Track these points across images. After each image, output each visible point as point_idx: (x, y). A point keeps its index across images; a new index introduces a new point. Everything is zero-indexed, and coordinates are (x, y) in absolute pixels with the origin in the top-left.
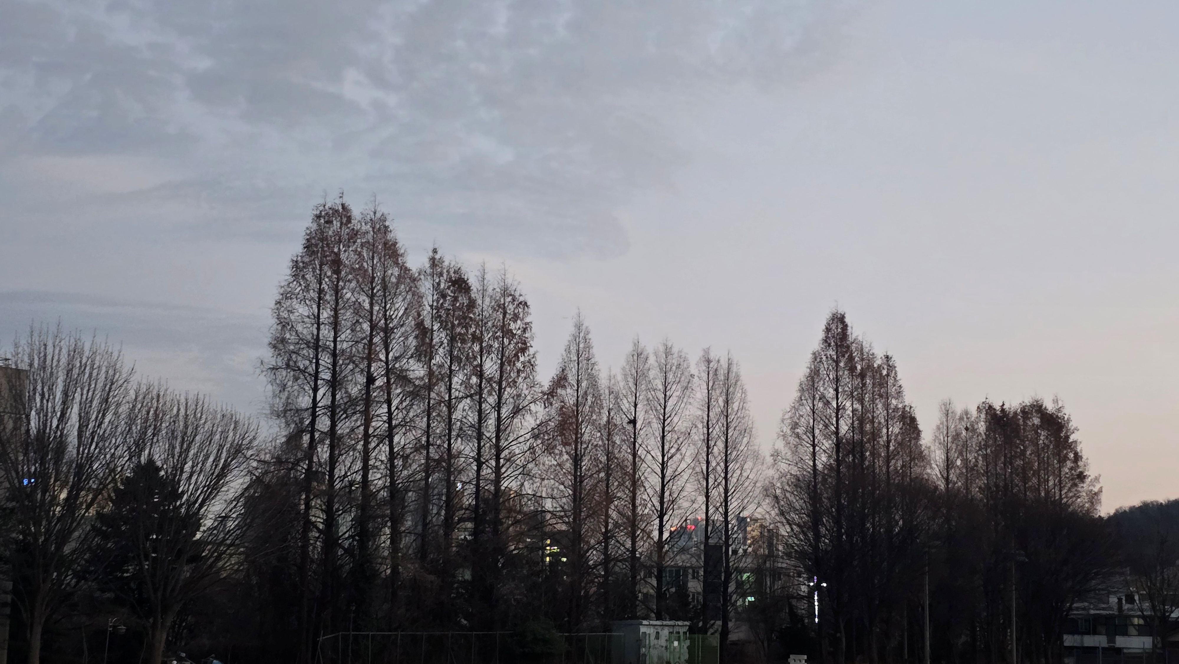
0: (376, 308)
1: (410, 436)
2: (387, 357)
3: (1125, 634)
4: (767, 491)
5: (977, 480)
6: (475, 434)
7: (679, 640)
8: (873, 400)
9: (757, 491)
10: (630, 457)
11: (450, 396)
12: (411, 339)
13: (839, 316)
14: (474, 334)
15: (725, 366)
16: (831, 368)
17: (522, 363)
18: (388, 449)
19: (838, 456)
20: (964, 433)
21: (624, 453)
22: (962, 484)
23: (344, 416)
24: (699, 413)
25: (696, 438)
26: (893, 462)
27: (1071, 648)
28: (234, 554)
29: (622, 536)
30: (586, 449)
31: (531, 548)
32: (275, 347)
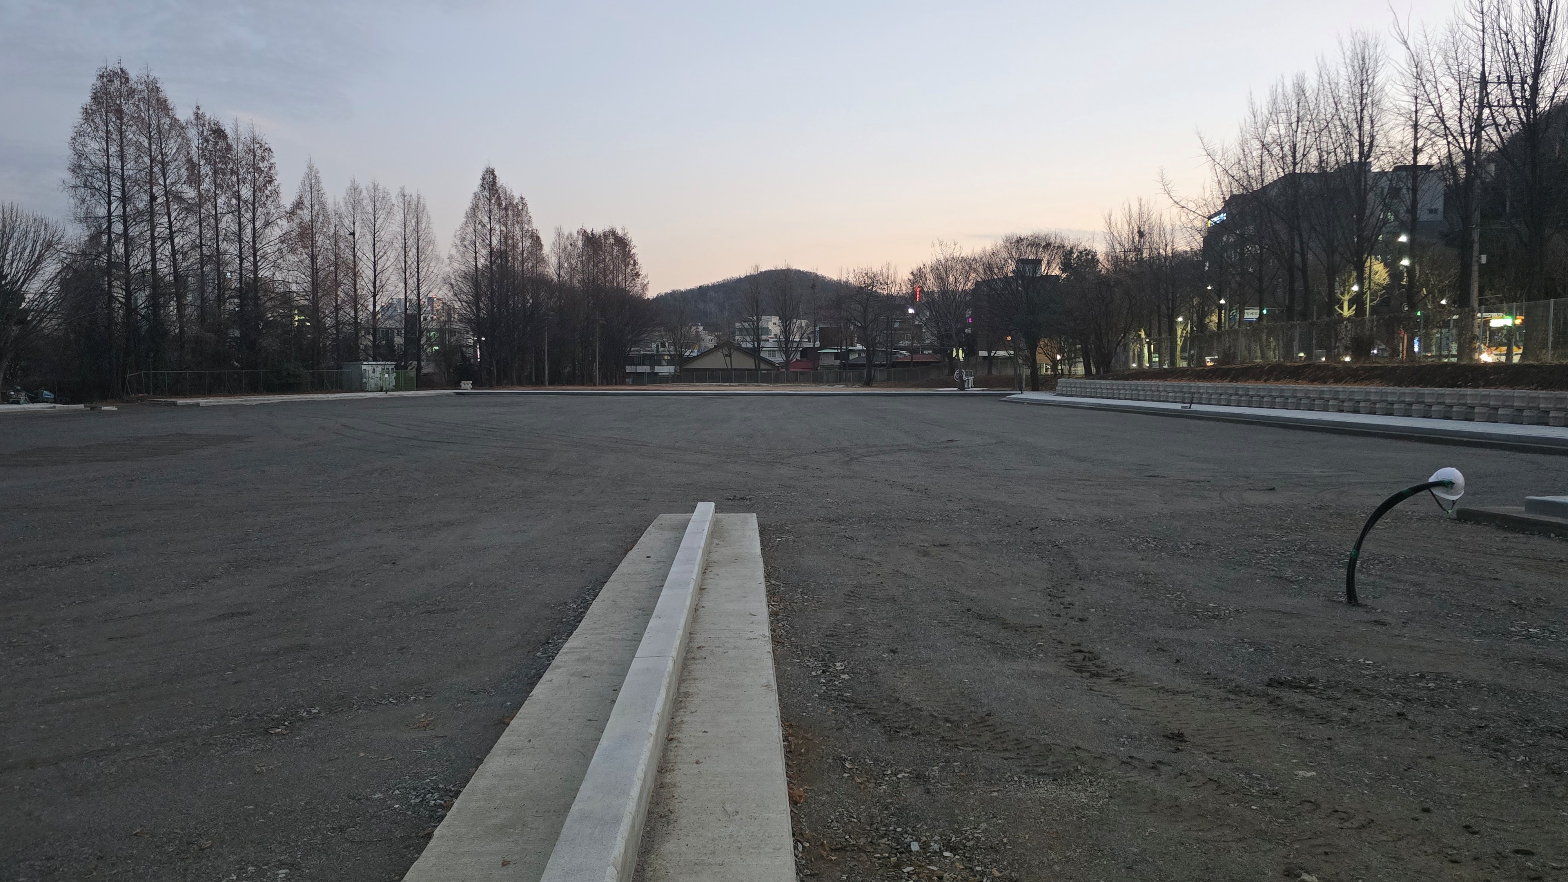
0: (154, 147)
1: (187, 239)
2: (165, 182)
3: (660, 365)
4: (445, 281)
5: (577, 276)
6: (236, 239)
7: (388, 374)
8: (513, 225)
9: (439, 280)
10: (352, 258)
11: (216, 212)
12: (183, 170)
13: (491, 170)
14: (232, 169)
15: (416, 199)
16: (486, 203)
17: (271, 191)
18: (170, 247)
19: (491, 259)
20: (570, 246)
21: (347, 254)
22: (568, 278)
23: (134, 223)
24: (399, 229)
25: (397, 246)
26: (526, 264)
27: (631, 373)
28: (53, 318)
29: (347, 309)
30: (319, 251)
31: (283, 316)
32: (73, 171)
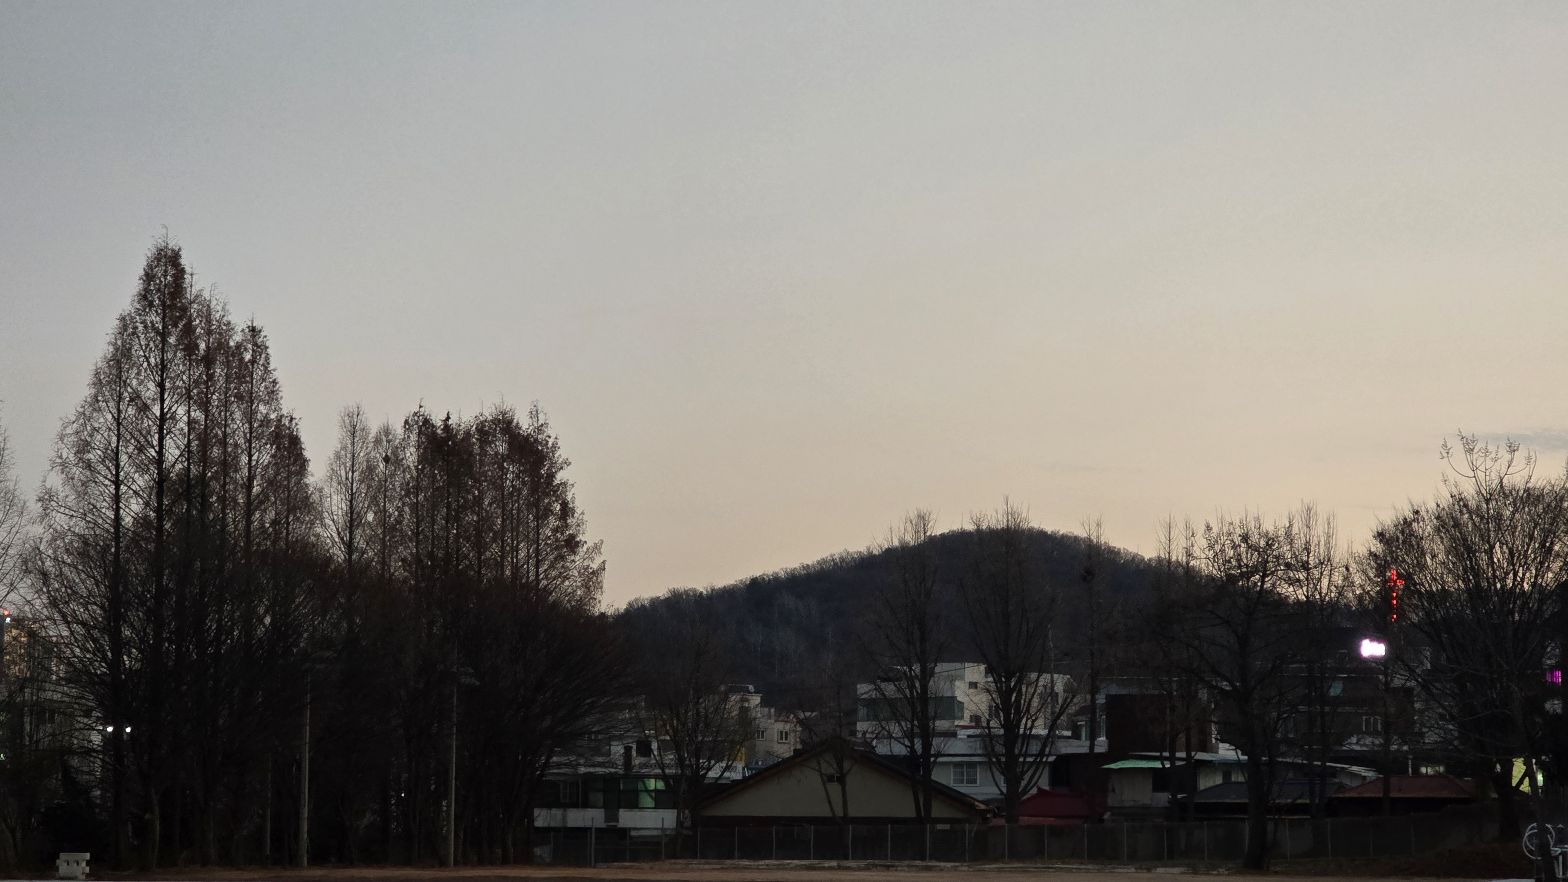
3: (634, 805)
4: (28, 563)
5: (401, 548)
8: (226, 404)
9: (10, 563)
13: (169, 253)
16: (152, 344)
19: (160, 502)
20: (382, 466)
22: (376, 554)
26: (257, 515)
27: (548, 830)
